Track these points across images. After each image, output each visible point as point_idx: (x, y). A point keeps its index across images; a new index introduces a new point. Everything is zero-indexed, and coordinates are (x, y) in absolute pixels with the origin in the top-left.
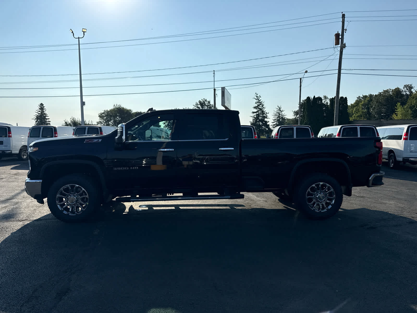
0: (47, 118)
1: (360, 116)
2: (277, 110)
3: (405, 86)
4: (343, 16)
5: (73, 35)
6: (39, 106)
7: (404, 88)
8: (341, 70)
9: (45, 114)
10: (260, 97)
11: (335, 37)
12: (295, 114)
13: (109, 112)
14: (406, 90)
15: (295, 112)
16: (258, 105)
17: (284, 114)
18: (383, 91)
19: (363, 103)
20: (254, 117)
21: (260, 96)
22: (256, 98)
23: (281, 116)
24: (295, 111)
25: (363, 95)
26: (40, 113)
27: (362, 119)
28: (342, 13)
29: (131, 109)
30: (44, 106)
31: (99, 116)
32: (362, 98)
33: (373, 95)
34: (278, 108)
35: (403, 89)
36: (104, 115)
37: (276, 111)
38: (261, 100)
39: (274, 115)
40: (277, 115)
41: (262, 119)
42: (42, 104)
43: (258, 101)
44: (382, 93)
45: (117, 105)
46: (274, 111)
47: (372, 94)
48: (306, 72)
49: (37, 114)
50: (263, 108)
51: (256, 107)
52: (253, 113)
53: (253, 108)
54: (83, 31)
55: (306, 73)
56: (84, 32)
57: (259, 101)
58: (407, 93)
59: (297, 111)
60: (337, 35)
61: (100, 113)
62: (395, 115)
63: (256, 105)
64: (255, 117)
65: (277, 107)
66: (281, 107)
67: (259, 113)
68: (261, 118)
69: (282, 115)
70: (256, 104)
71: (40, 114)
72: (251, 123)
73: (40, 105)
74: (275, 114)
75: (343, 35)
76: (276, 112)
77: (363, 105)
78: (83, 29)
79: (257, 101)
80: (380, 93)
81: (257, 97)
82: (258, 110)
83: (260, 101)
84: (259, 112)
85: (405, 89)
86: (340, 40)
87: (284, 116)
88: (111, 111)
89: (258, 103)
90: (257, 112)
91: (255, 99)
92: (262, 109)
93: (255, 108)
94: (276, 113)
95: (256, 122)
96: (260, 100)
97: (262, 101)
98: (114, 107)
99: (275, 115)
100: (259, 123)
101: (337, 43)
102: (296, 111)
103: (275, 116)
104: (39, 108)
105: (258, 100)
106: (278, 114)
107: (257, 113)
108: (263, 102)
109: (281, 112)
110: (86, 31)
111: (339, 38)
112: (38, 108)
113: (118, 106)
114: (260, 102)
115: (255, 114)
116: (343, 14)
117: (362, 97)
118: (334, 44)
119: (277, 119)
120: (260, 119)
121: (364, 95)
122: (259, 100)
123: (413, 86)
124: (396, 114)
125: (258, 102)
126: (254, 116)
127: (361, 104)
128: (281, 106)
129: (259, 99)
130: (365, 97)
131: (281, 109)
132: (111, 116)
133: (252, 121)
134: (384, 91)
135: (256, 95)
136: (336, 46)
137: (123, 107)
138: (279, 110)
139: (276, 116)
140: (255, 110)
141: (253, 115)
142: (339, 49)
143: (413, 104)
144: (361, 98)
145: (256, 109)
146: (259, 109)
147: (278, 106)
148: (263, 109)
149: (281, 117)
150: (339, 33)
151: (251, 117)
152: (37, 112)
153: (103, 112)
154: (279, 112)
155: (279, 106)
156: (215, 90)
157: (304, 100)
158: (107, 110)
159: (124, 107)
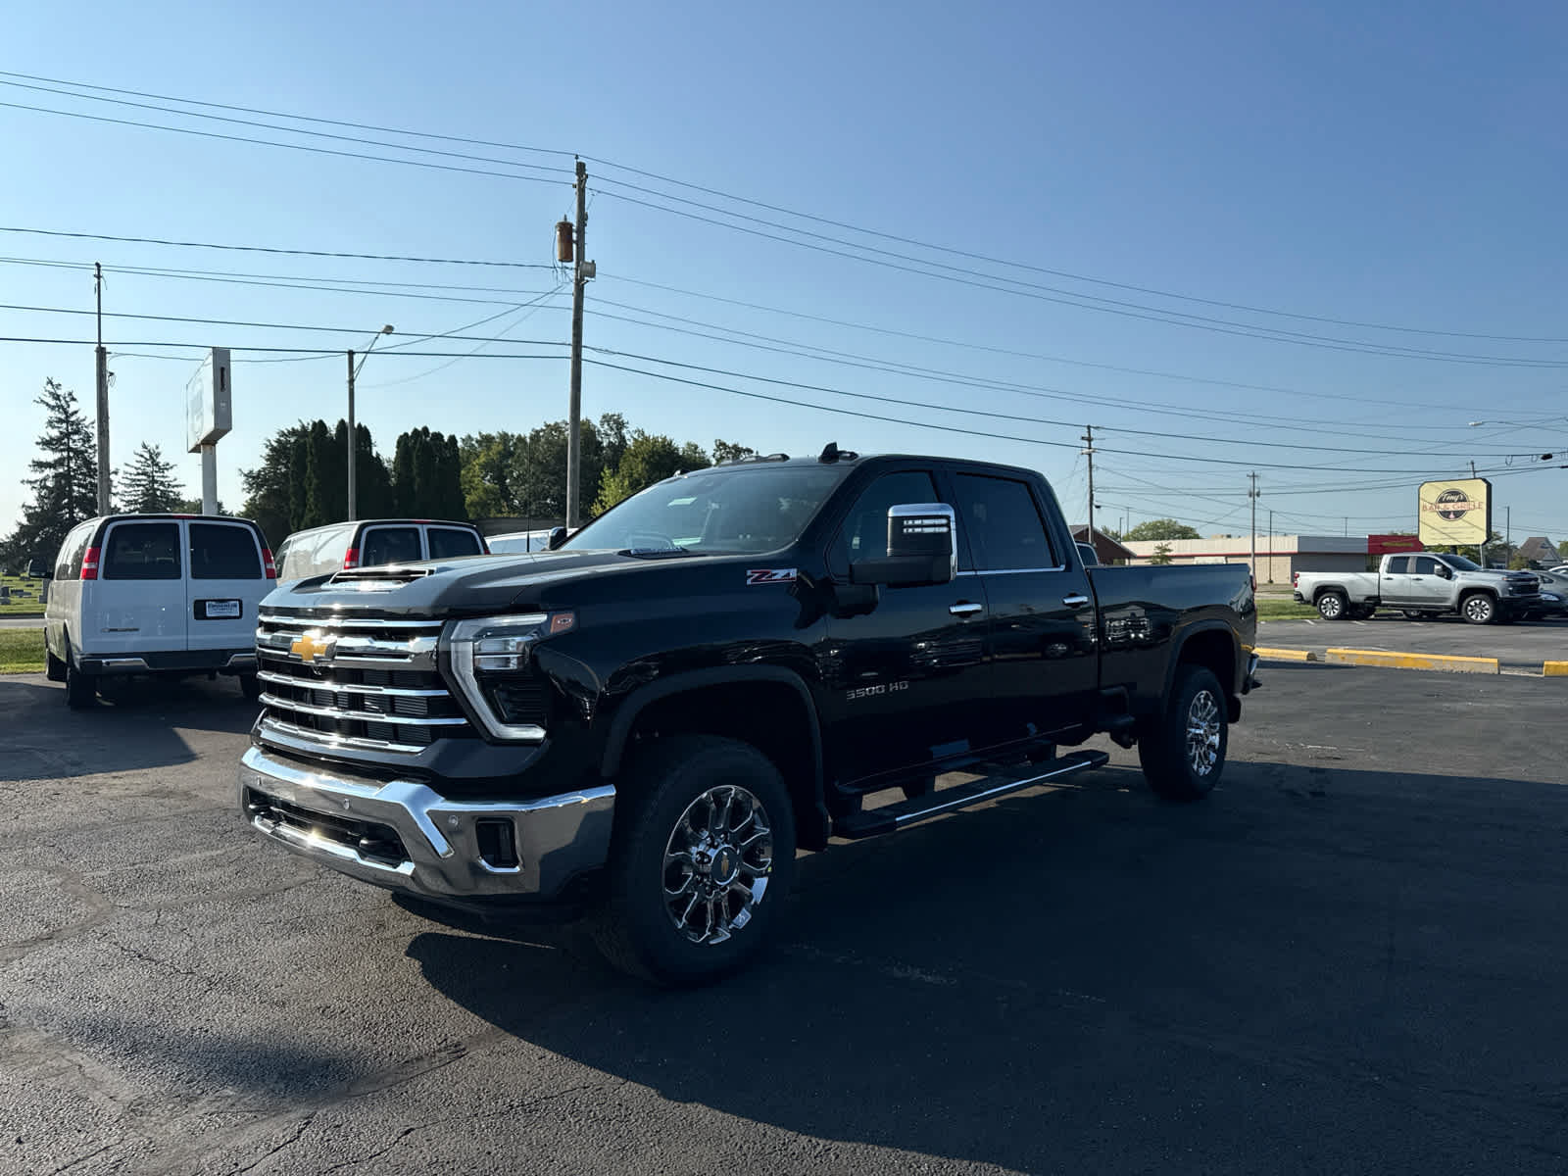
1: (478, 503)
2: (143, 460)
3: (606, 419)
4: (581, 169)
7: (602, 425)
8: (581, 350)
10: (74, 399)
11: (558, 233)
12: (251, 485)
14: (609, 432)
15: (254, 478)
16: (61, 433)
17: (175, 480)
18: (544, 428)
19: (482, 459)
20: (45, 487)
21: (70, 394)
22: (53, 403)
23: (161, 488)
24: (251, 472)
25: (480, 433)
27: (505, 515)
28: (577, 158)
32: (477, 441)
33: (513, 436)
34: (147, 456)
35: (599, 426)
37: (138, 465)
38: (78, 415)
39: (128, 482)
40: (143, 483)
41: (84, 494)
43: (63, 417)
44: (541, 434)
46: (126, 465)
47: (510, 434)
48: (389, 330)
50: (90, 447)
51: (52, 439)
52: (40, 465)
53: (38, 443)
55: (388, 334)
57: (67, 417)
58: (611, 440)
59: (260, 471)
60: (565, 228)
62: (599, 506)
63: (55, 433)
64: (50, 484)
65: (140, 450)
66: (156, 451)
67: (69, 471)
68: (79, 492)
69: (162, 483)
70: (53, 427)
72: (30, 511)
74: (133, 477)
75: (581, 232)
76: (136, 468)
77: (484, 467)
79: (59, 416)
80: (538, 432)
81: (57, 397)
82: (65, 454)
83: (73, 419)
84: (68, 466)
85: (606, 426)
86: (574, 246)
87: (174, 487)
89: (64, 425)
90: (59, 463)
91: (47, 404)
92: (82, 452)
93: (47, 443)
94: (138, 474)
95: (57, 506)
96: (71, 410)
97: (82, 418)
99: (134, 480)
100: (71, 512)
101: (566, 256)
102: (256, 470)
103: (131, 485)
105: (64, 410)
106: (144, 477)
107: (61, 470)
108: (86, 423)
109: (162, 470)
111: (571, 238)
114: (73, 423)
115: (50, 472)
116: (581, 163)
117: (479, 438)
118: (558, 258)
119: (140, 501)
120: (75, 494)
121: (484, 433)
122: (66, 412)
123: (625, 419)
124: (601, 502)
125: (60, 421)
126: (45, 479)
127: (477, 461)
128: (157, 448)
129: (69, 406)
130: (487, 440)
131: (161, 460)
133: (35, 504)
134: (548, 426)
135: (49, 387)
136: (565, 264)
138: (149, 462)
139: (136, 488)
140: (50, 456)
141: (39, 476)
142: (572, 275)
143: (636, 475)
144: (474, 442)
145: (53, 449)
146: (69, 449)
147: (145, 447)
148: (90, 451)
149: (158, 493)
150: (568, 220)
151: (29, 486)
154: (149, 469)
155: (152, 446)
156: (102, 353)
157: (286, 432)
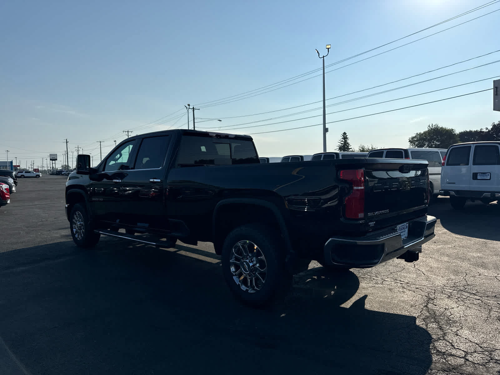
0: (350, 147)
5: (319, 55)
6: (342, 136)
9: (348, 143)
13: (422, 134)
26: (342, 142)
29: (453, 129)
30: (347, 135)
31: (409, 141)
36: (415, 139)
42: (345, 133)
45: (432, 125)
49: (340, 144)
54: (327, 47)
56: (328, 49)
61: (411, 137)
71: (343, 144)
73: (343, 134)
78: (327, 46)
88: (425, 133)
98: (429, 128)
104: (342, 138)
110: (330, 47)
112: (340, 137)
113: (434, 127)
132: (424, 140)
137: (441, 127)
152: (340, 142)
153: (414, 135)
158: (420, 133)
159: (444, 127)
